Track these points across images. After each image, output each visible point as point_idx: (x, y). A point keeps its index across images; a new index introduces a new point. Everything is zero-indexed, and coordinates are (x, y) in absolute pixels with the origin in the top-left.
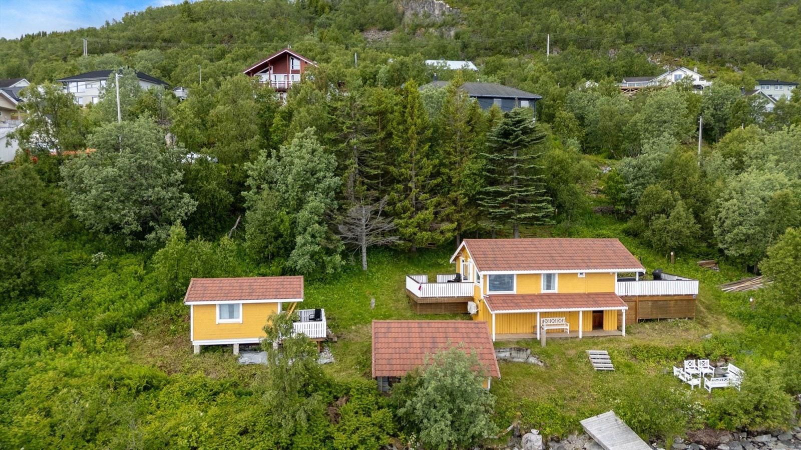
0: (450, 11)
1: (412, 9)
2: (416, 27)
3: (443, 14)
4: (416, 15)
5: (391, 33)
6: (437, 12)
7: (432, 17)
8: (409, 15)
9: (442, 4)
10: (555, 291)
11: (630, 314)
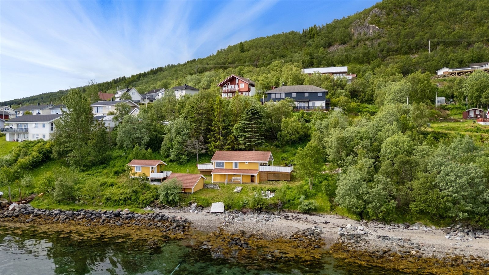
0: (378, 30)
1: (358, 31)
2: (359, 41)
3: (374, 32)
4: (360, 34)
5: (345, 46)
6: (371, 31)
7: (368, 35)
8: (356, 34)
9: (374, 27)
10: (238, 168)
11: (265, 178)
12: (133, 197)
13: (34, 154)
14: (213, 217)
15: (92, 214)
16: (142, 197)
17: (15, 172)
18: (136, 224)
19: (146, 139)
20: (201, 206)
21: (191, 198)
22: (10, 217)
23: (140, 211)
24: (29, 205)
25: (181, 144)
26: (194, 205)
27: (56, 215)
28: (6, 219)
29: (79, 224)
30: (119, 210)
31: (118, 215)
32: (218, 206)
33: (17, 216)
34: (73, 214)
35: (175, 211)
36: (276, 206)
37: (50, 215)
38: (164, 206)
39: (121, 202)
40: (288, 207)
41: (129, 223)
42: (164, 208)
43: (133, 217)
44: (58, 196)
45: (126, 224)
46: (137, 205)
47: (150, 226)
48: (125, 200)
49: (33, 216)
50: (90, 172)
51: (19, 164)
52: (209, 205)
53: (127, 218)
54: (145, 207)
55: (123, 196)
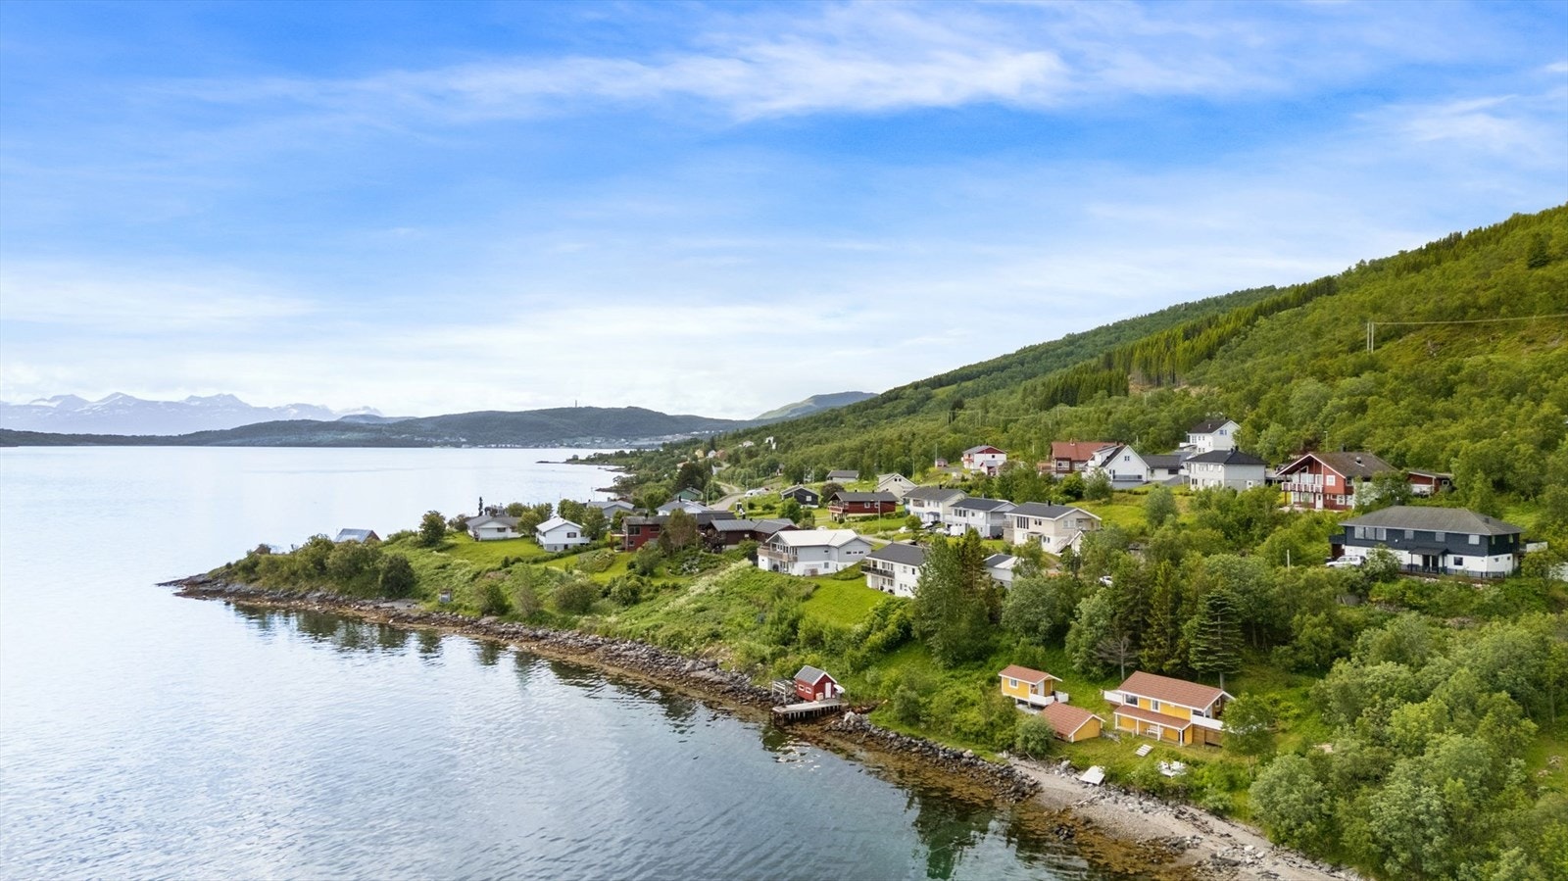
10: (1158, 711)
11: (1201, 738)
12: (988, 733)
13: (891, 628)
14: (1079, 789)
15: (931, 747)
16: (998, 736)
17: (864, 657)
18: (972, 777)
19: (1044, 625)
20: (1074, 767)
21: (1066, 751)
22: (843, 731)
23: (989, 757)
24: (867, 716)
25: (1093, 645)
26: (1065, 763)
27: (891, 739)
28: (838, 733)
29: (909, 760)
30: (963, 749)
31: (959, 756)
32: (1094, 774)
33: (850, 732)
34: (910, 742)
35: (1035, 766)
36: (1176, 792)
37: (884, 738)
38: (1026, 755)
39: (972, 737)
40: (1194, 798)
41: (965, 772)
42: (1025, 759)
43: (976, 764)
44: (899, 711)
45: (961, 772)
46: (990, 746)
47: (986, 782)
48: (977, 735)
49: (867, 737)
50: (957, 673)
51: (869, 644)
52: (1085, 768)
53: (966, 764)
54: (1002, 751)
55: (976, 728)
